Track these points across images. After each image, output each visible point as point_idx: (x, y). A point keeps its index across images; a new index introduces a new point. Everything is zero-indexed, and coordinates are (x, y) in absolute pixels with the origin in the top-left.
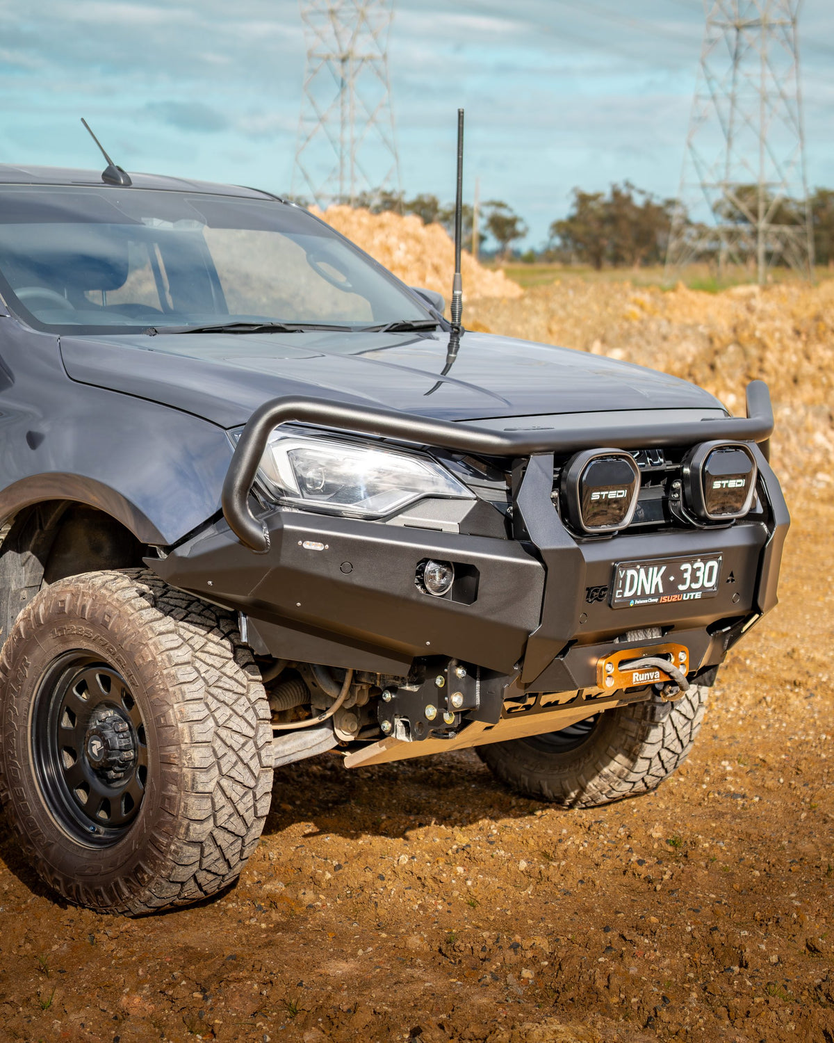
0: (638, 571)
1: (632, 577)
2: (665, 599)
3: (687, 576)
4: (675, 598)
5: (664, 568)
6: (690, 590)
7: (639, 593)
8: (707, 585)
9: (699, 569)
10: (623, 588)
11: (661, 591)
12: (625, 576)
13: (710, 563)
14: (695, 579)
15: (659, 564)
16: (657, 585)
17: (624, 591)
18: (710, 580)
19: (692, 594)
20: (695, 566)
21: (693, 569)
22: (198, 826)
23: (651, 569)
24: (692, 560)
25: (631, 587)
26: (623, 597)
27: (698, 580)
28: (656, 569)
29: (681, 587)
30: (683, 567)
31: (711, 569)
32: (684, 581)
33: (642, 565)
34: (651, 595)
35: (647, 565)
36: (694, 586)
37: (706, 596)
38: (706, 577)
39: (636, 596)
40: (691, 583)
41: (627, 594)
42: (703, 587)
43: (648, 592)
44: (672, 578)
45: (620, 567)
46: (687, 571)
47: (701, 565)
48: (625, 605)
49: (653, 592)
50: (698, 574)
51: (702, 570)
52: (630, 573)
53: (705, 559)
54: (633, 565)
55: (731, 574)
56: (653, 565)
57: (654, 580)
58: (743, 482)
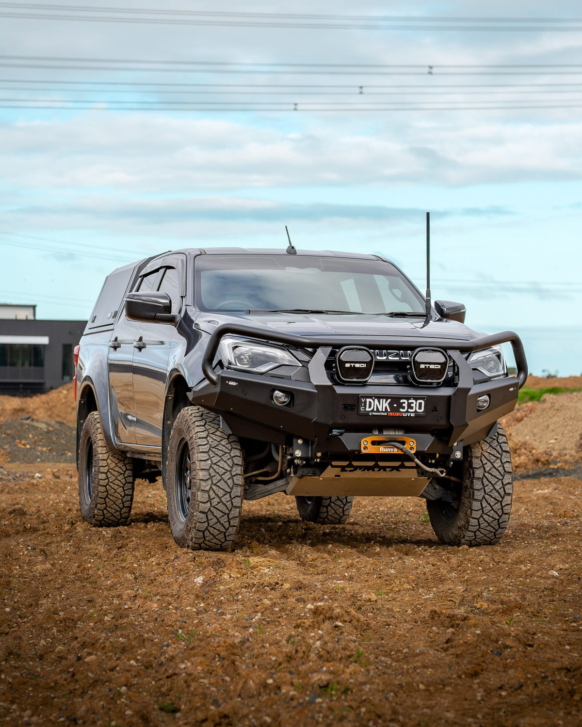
0: (374, 400)
1: (370, 402)
2: (391, 414)
3: (405, 405)
4: (398, 414)
5: (389, 400)
6: (407, 412)
7: (375, 410)
8: (418, 410)
9: (413, 403)
10: (365, 406)
11: (389, 410)
12: (365, 402)
13: (419, 401)
14: (410, 406)
15: (387, 398)
16: (386, 407)
17: (366, 408)
18: (420, 408)
19: (409, 414)
20: (410, 401)
21: (408, 402)
22: (203, 505)
23: (381, 400)
24: (408, 399)
25: (370, 407)
26: (365, 411)
27: (412, 408)
28: (384, 400)
29: (401, 410)
30: (402, 401)
31: (420, 404)
32: (404, 408)
33: (376, 397)
34: (382, 412)
35: (379, 397)
36: (409, 410)
37: (418, 415)
38: (417, 407)
39: (373, 411)
40: (408, 408)
41: (367, 409)
42: (416, 411)
43: (380, 410)
44: (395, 405)
45: (362, 397)
46: (404, 403)
47: (414, 401)
48: (366, 414)
49: (384, 410)
50: (412, 405)
51: (415, 404)
52: (368, 400)
53: (416, 399)
54: (371, 397)
55: (435, 408)
56: (383, 398)
57: (384, 405)
58: (439, 367)
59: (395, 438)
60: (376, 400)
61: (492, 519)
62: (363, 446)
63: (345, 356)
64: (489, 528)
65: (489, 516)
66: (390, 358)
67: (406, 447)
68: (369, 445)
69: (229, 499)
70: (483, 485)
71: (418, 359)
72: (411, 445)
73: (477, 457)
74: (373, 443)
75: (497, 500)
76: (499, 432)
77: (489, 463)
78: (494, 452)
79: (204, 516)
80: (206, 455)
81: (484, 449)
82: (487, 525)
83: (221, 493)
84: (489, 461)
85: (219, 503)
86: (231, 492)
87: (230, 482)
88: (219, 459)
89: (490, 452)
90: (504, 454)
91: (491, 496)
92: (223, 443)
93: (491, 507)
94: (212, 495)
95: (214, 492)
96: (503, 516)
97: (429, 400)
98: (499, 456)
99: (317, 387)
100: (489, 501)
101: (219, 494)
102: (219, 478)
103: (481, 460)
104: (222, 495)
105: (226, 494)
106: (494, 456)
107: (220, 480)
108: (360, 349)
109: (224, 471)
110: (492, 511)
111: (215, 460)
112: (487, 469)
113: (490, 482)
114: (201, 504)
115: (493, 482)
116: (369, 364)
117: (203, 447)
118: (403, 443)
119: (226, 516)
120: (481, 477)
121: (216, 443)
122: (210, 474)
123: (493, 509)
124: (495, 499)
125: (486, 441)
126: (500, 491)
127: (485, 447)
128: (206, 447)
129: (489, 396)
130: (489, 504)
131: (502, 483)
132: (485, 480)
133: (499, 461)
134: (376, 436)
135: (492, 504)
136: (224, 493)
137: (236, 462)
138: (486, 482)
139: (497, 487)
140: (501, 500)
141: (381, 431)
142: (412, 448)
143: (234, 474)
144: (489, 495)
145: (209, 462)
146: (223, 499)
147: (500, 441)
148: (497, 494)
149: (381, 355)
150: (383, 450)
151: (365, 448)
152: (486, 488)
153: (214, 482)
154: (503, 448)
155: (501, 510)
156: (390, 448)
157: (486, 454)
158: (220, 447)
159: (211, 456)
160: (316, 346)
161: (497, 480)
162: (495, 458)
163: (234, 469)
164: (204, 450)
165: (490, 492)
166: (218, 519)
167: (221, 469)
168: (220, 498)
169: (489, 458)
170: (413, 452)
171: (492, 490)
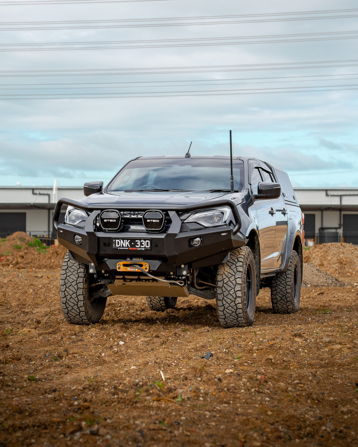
1: (118, 242)
2: (131, 249)
3: (139, 243)
4: (134, 249)
5: (129, 241)
6: (140, 247)
7: (121, 246)
8: (147, 247)
9: (143, 242)
10: (115, 244)
11: (129, 246)
12: (115, 242)
13: (147, 241)
14: (141, 244)
15: (128, 240)
16: (127, 245)
18: (147, 245)
19: (141, 249)
20: (141, 241)
21: (140, 242)
23: (125, 240)
24: (140, 240)
25: (118, 244)
26: (116, 247)
27: (143, 245)
28: (126, 240)
29: (136, 246)
30: (136, 241)
31: (147, 243)
32: (138, 245)
33: (121, 239)
34: (125, 247)
35: (123, 239)
36: (141, 246)
37: (146, 250)
38: (146, 245)
39: (120, 247)
40: (140, 245)
41: (117, 246)
42: (145, 247)
43: (124, 246)
44: (133, 244)
45: (113, 239)
46: (138, 242)
47: (144, 241)
48: (116, 249)
49: (126, 246)
50: (143, 243)
51: (144, 243)
52: (117, 241)
53: (145, 240)
54: (118, 239)
55: (157, 245)
56: (125, 239)
57: (126, 243)
58: (158, 221)
59: (137, 263)
60: (121, 240)
61: (231, 312)
62: (118, 267)
63: (105, 215)
64: (231, 317)
65: (229, 309)
66: (139, 216)
67: (144, 268)
68: (122, 267)
69: (76, 296)
70: (222, 291)
71: (146, 216)
72: (146, 266)
73: (221, 275)
74: (124, 265)
75: (232, 300)
76: (239, 260)
77: (227, 278)
78: (232, 272)
79: (64, 305)
80: (65, 271)
81: (226, 270)
82: (229, 315)
83: (71, 293)
84: (227, 277)
85: (71, 298)
86: (76, 292)
87: (76, 287)
88: (71, 273)
89: (229, 272)
90: (238, 273)
91: (228, 298)
92: (75, 265)
93: (229, 304)
94: (67, 294)
95: (67, 292)
96: (238, 310)
97: (151, 240)
98: (234, 274)
99: (87, 233)
100: (227, 301)
101: (70, 293)
102: (70, 284)
103: (222, 276)
104: (71, 294)
105: (74, 293)
106: (231, 274)
107: (71, 285)
108: (112, 211)
109: (73, 280)
110: (230, 307)
111: (68, 274)
112: (225, 282)
113: (227, 290)
114: (62, 299)
115: (229, 290)
116: (118, 219)
117: (64, 267)
118: (141, 265)
119: (76, 305)
120: (221, 286)
121: (72, 264)
122: (65, 282)
123: (230, 306)
124: (231, 300)
125: (228, 265)
126: (233, 295)
127: (227, 269)
128: (65, 267)
129: (200, 238)
130: (227, 302)
131: (234, 290)
132: (223, 288)
133: (233, 277)
134: (129, 261)
135: (229, 303)
136: (73, 293)
137: (80, 275)
138: (224, 290)
139: (231, 293)
140: (234, 300)
141: (131, 259)
142: (146, 269)
143: (78, 282)
144: (227, 297)
145: (65, 275)
146: (72, 296)
147: (237, 265)
148: (231, 297)
149: (134, 215)
150: (129, 269)
151: (119, 268)
152: (224, 293)
153: (67, 286)
154: (238, 269)
155: (235, 306)
156: (133, 268)
157: (226, 273)
158: (73, 267)
159: (67, 272)
160: (91, 210)
161: (231, 288)
162: (231, 275)
163: (79, 279)
164: (64, 269)
165: (227, 295)
166: (72, 307)
167: (71, 279)
168: (71, 295)
169: (227, 275)
170: (147, 271)
171: (228, 294)
